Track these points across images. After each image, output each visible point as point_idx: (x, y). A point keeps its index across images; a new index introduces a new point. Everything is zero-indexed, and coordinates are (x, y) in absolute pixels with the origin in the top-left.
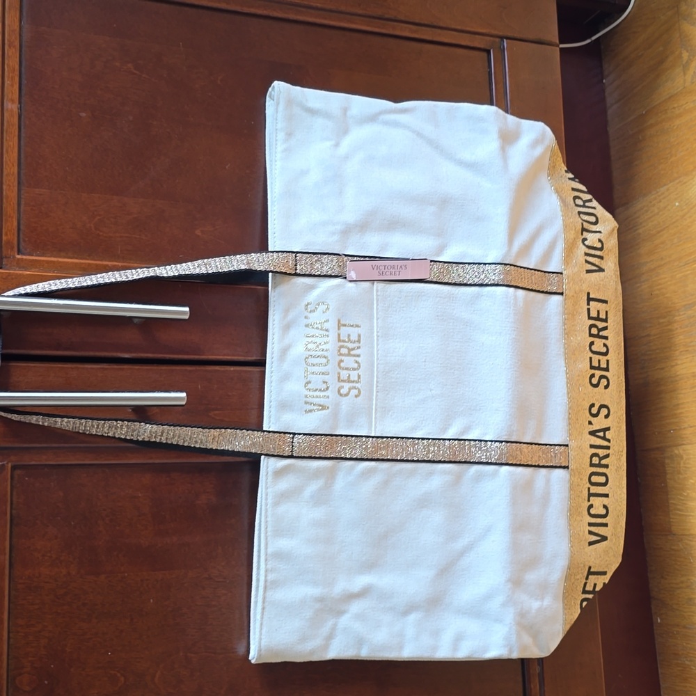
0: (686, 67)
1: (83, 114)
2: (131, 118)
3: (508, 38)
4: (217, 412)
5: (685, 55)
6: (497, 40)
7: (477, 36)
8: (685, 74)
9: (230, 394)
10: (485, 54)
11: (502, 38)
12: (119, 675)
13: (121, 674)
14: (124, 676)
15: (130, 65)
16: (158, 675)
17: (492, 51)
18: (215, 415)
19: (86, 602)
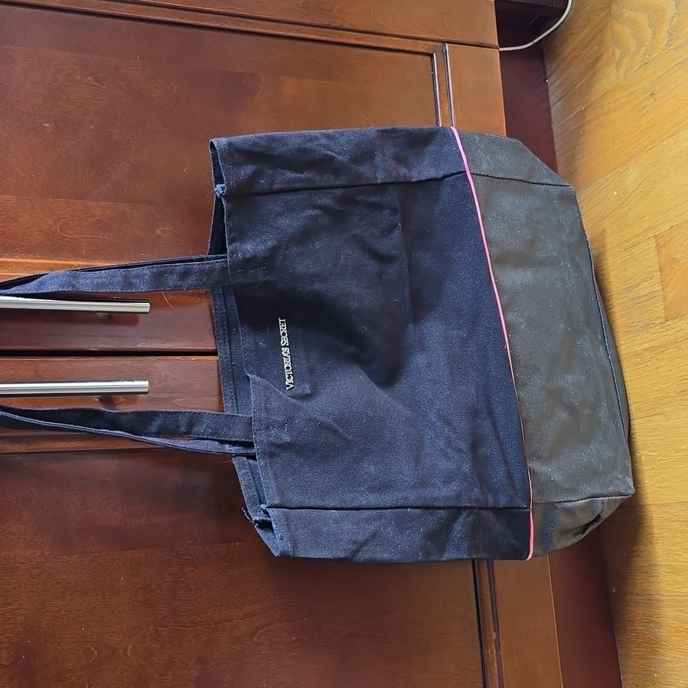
0: (619, 64)
1: (47, 125)
2: (92, 127)
3: (448, 43)
4: (180, 400)
5: (618, 53)
6: (440, 44)
7: (420, 42)
8: (618, 71)
9: (192, 382)
10: (429, 58)
11: (444, 42)
12: (93, 648)
13: (95, 648)
14: (97, 650)
15: (90, 78)
16: (130, 648)
17: (434, 54)
18: (178, 402)
19: (59, 580)
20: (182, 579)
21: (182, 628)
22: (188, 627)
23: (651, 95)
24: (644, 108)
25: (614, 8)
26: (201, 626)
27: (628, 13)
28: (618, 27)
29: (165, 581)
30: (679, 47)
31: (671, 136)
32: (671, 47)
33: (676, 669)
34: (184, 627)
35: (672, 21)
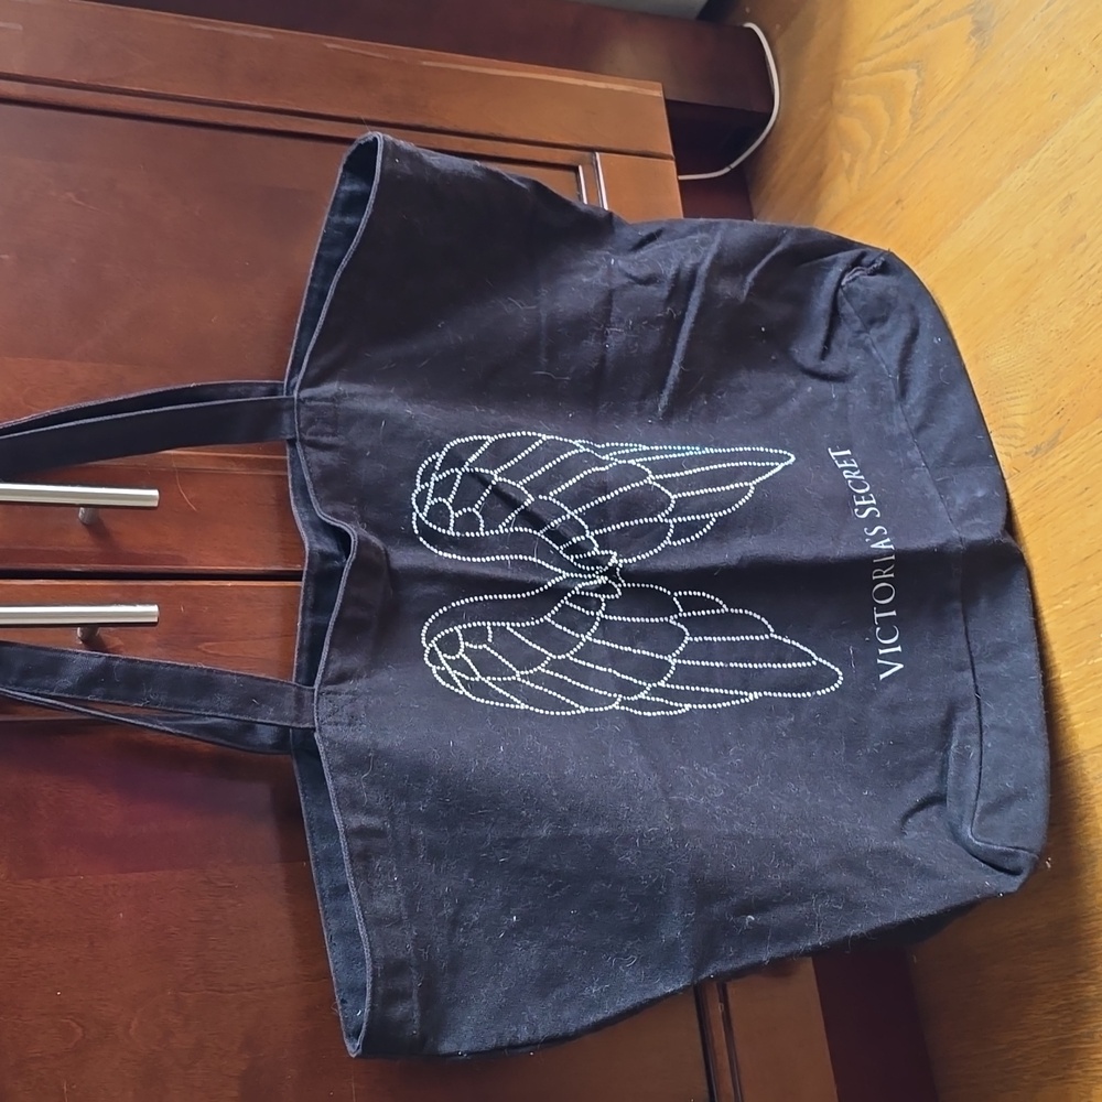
0: (849, 172)
1: (6, 257)
2: (74, 260)
3: (601, 150)
4: (210, 644)
5: (847, 157)
6: (587, 154)
7: (558, 150)
8: (849, 181)
9: (228, 618)
10: (572, 174)
11: (592, 150)
12: (74, 1025)
13: (78, 1024)
14: (82, 1027)
15: (70, 195)
16: (135, 1023)
17: (580, 168)
18: (206, 648)
19: (21, 918)
20: (216, 918)
21: (219, 994)
22: (228, 992)
23: (897, 203)
24: (889, 223)
25: (837, 97)
26: (249, 990)
27: (855, 100)
28: (845, 121)
29: (191, 921)
30: (927, 128)
31: (929, 253)
32: (917, 131)
33: (1018, 1060)
34: (220, 992)
35: (915, 96)
